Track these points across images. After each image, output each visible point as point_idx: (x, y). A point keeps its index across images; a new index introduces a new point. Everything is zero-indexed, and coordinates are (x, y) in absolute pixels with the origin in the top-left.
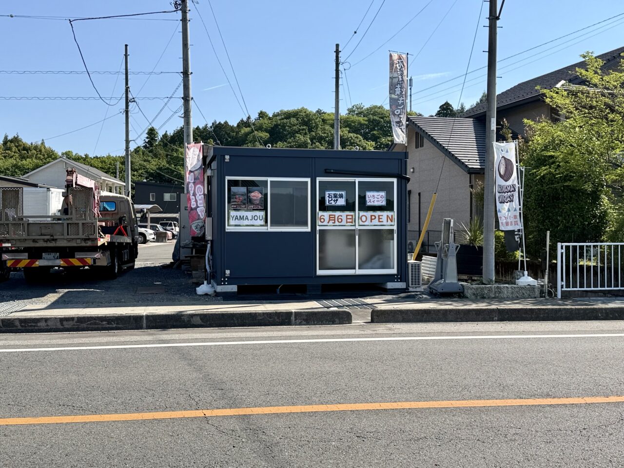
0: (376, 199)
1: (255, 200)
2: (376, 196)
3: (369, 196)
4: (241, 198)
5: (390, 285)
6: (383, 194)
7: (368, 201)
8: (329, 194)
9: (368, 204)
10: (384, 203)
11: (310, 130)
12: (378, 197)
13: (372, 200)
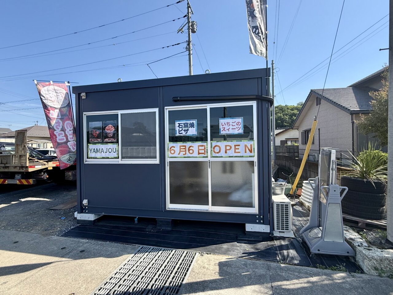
0: (231, 127)
1: (109, 133)
2: (231, 124)
3: (223, 124)
4: (97, 132)
5: (250, 227)
6: (240, 120)
7: (222, 129)
8: (179, 124)
9: (223, 133)
10: (241, 131)
11: (283, 112)
12: (234, 124)
13: (227, 127)
